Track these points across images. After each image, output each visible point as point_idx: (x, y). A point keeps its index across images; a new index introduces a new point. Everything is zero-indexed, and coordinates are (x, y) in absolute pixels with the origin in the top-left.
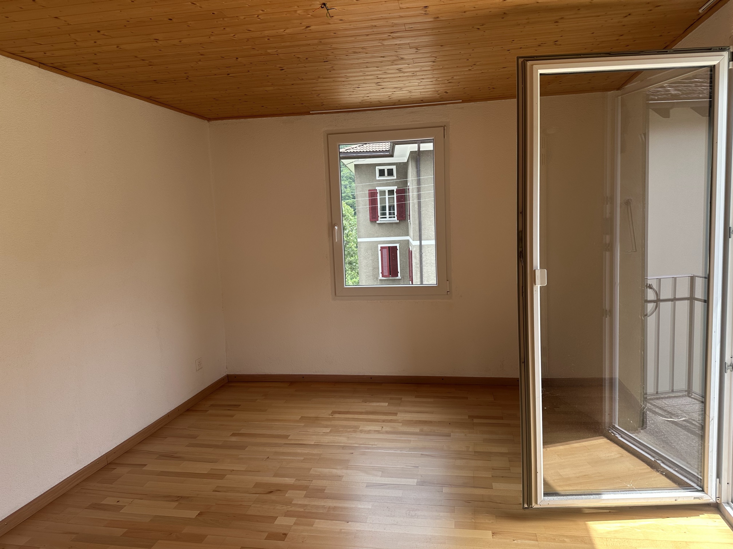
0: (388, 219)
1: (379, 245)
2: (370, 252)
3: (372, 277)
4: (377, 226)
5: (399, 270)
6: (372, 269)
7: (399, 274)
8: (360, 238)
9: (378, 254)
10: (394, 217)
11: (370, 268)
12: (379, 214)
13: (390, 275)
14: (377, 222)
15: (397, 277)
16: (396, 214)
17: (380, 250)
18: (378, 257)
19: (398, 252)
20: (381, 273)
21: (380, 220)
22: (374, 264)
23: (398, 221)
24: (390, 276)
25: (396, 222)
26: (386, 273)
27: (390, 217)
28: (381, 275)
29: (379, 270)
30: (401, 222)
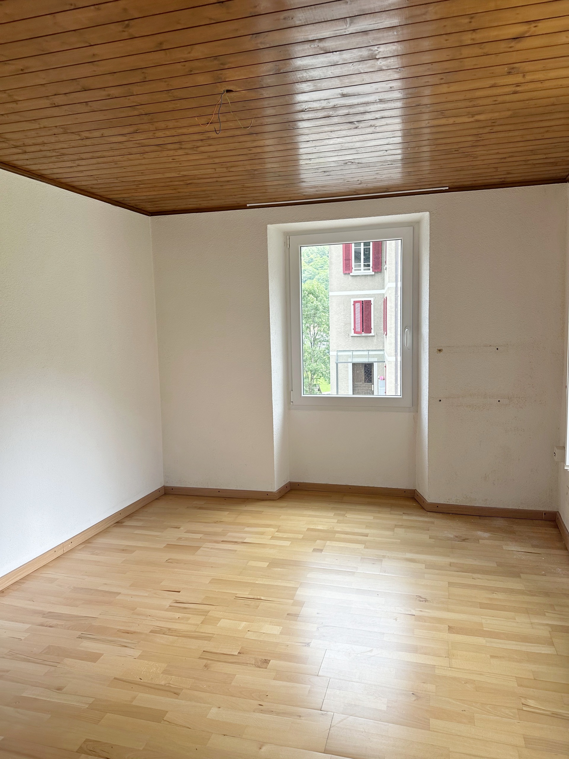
0: (362, 271)
1: (351, 299)
2: (342, 307)
3: (343, 333)
4: (350, 278)
5: (372, 327)
6: (344, 325)
7: (372, 331)
8: (332, 292)
9: (350, 309)
10: (369, 269)
11: (342, 324)
12: (353, 266)
13: (363, 331)
14: (351, 274)
15: (370, 334)
16: (371, 265)
17: (353, 304)
18: (351, 312)
19: (372, 306)
20: (353, 329)
21: (354, 273)
22: (346, 319)
23: (373, 273)
24: (363, 333)
25: (371, 274)
26: (359, 329)
27: (364, 270)
28: (353, 331)
29: (351, 326)
30: (376, 274)
